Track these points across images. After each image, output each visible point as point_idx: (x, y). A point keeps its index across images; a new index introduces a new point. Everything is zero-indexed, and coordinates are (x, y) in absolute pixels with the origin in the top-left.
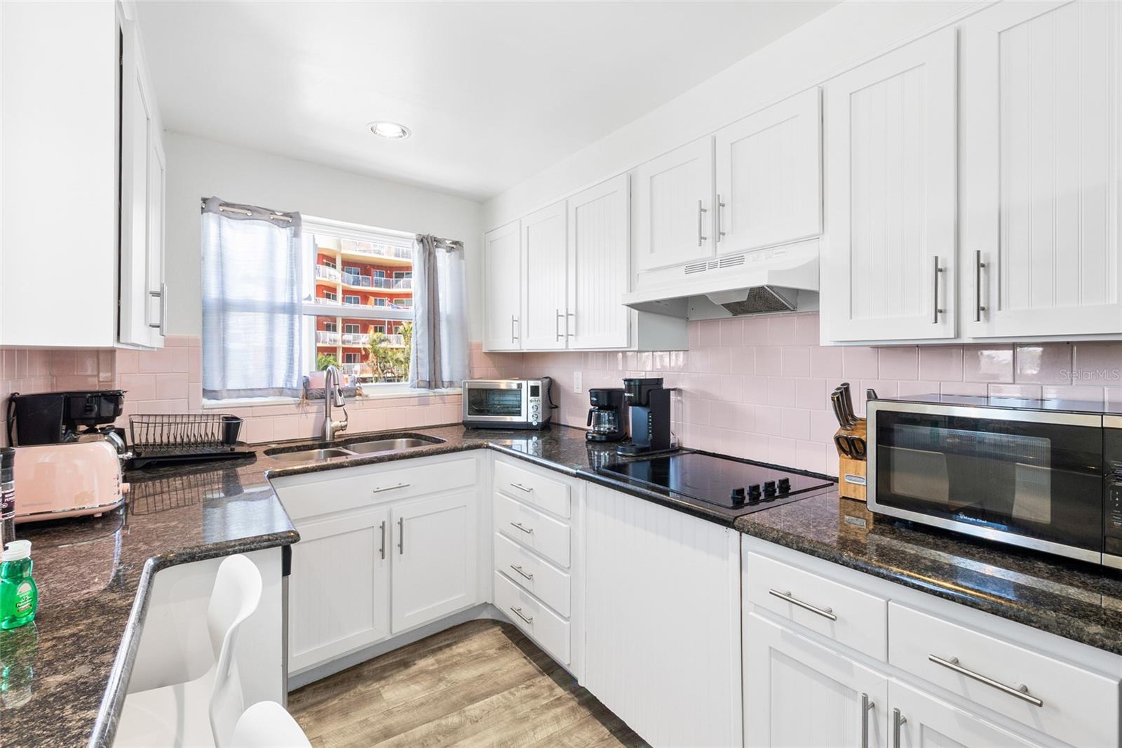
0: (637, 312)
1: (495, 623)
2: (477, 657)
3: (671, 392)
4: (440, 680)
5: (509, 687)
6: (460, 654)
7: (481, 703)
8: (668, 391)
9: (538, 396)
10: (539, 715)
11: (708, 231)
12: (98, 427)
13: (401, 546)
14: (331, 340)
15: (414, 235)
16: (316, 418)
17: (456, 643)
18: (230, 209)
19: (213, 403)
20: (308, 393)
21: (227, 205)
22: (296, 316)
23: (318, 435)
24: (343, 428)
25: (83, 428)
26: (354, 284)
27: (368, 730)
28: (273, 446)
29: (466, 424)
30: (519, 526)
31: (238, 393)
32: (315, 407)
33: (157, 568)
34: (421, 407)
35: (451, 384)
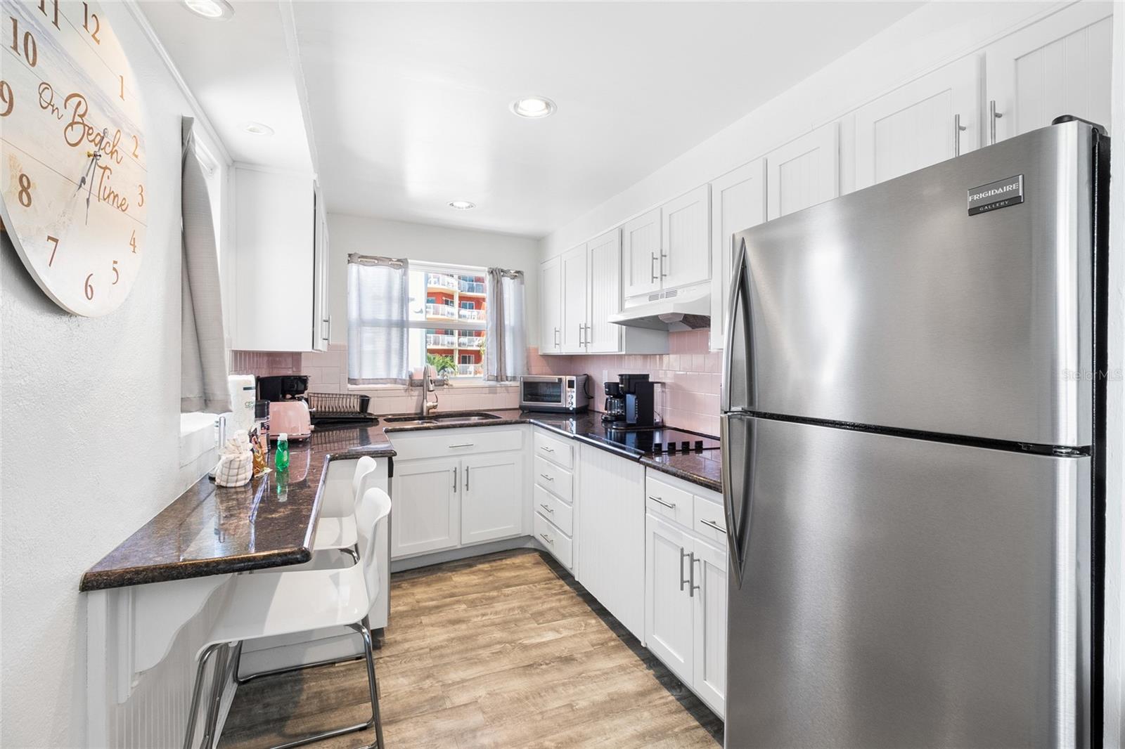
0: (625, 327)
1: (535, 550)
2: (518, 566)
3: (655, 385)
4: (490, 575)
5: (533, 583)
6: (507, 564)
7: (514, 588)
8: (653, 383)
9: (573, 387)
10: (549, 597)
11: (657, 274)
12: (296, 396)
13: (467, 485)
14: (448, 343)
15: (487, 269)
16: (418, 399)
17: (505, 558)
18: (365, 259)
19: (354, 387)
20: (413, 383)
21: (363, 257)
22: (405, 329)
23: (419, 411)
24: (435, 407)
25: (289, 396)
26: (469, 291)
27: (441, 593)
28: (390, 417)
29: (522, 408)
30: (546, 477)
31: (369, 381)
32: (416, 392)
33: (331, 460)
34: (491, 395)
35: (514, 379)
